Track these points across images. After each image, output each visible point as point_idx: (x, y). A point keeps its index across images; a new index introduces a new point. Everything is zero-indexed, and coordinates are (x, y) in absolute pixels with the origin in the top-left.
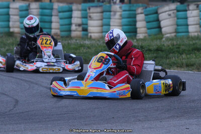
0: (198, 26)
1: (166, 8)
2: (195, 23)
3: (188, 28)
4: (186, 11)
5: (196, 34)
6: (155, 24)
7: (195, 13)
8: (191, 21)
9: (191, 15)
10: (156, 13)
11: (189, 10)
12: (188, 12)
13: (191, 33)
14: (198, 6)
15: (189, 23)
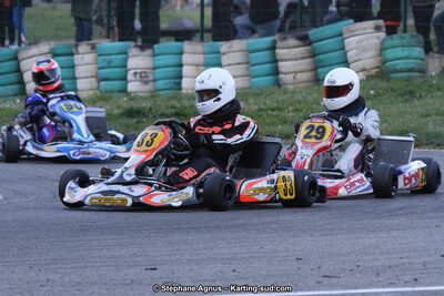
0: (94, 79)
1: (34, 50)
2: (89, 74)
3: (75, 84)
4: (72, 54)
5: (90, 92)
6: (13, 77)
7: (89, 58)
8: (80, 71)
9: (83, 62)
10: (15, 58)
11: (78, 53)
12: (76, 56)
13: (82, 91)
14: (93, 47)
15: (77, 75)
